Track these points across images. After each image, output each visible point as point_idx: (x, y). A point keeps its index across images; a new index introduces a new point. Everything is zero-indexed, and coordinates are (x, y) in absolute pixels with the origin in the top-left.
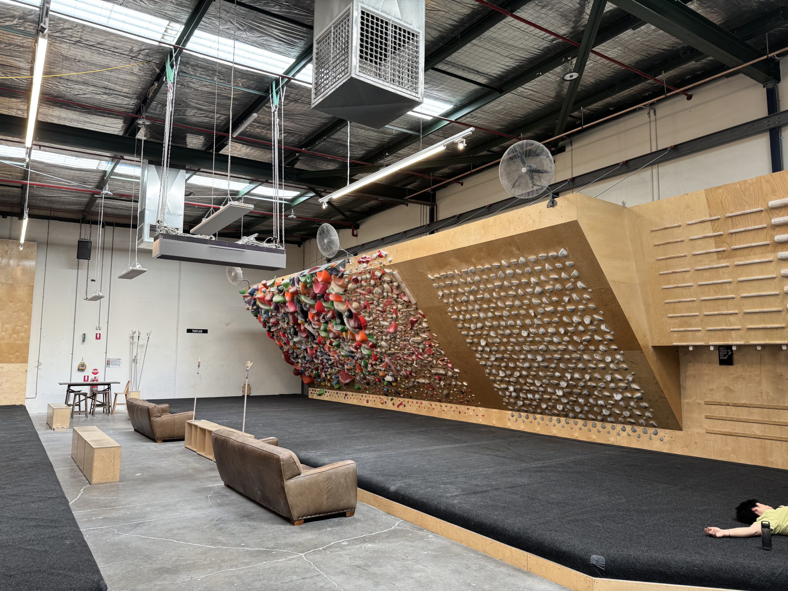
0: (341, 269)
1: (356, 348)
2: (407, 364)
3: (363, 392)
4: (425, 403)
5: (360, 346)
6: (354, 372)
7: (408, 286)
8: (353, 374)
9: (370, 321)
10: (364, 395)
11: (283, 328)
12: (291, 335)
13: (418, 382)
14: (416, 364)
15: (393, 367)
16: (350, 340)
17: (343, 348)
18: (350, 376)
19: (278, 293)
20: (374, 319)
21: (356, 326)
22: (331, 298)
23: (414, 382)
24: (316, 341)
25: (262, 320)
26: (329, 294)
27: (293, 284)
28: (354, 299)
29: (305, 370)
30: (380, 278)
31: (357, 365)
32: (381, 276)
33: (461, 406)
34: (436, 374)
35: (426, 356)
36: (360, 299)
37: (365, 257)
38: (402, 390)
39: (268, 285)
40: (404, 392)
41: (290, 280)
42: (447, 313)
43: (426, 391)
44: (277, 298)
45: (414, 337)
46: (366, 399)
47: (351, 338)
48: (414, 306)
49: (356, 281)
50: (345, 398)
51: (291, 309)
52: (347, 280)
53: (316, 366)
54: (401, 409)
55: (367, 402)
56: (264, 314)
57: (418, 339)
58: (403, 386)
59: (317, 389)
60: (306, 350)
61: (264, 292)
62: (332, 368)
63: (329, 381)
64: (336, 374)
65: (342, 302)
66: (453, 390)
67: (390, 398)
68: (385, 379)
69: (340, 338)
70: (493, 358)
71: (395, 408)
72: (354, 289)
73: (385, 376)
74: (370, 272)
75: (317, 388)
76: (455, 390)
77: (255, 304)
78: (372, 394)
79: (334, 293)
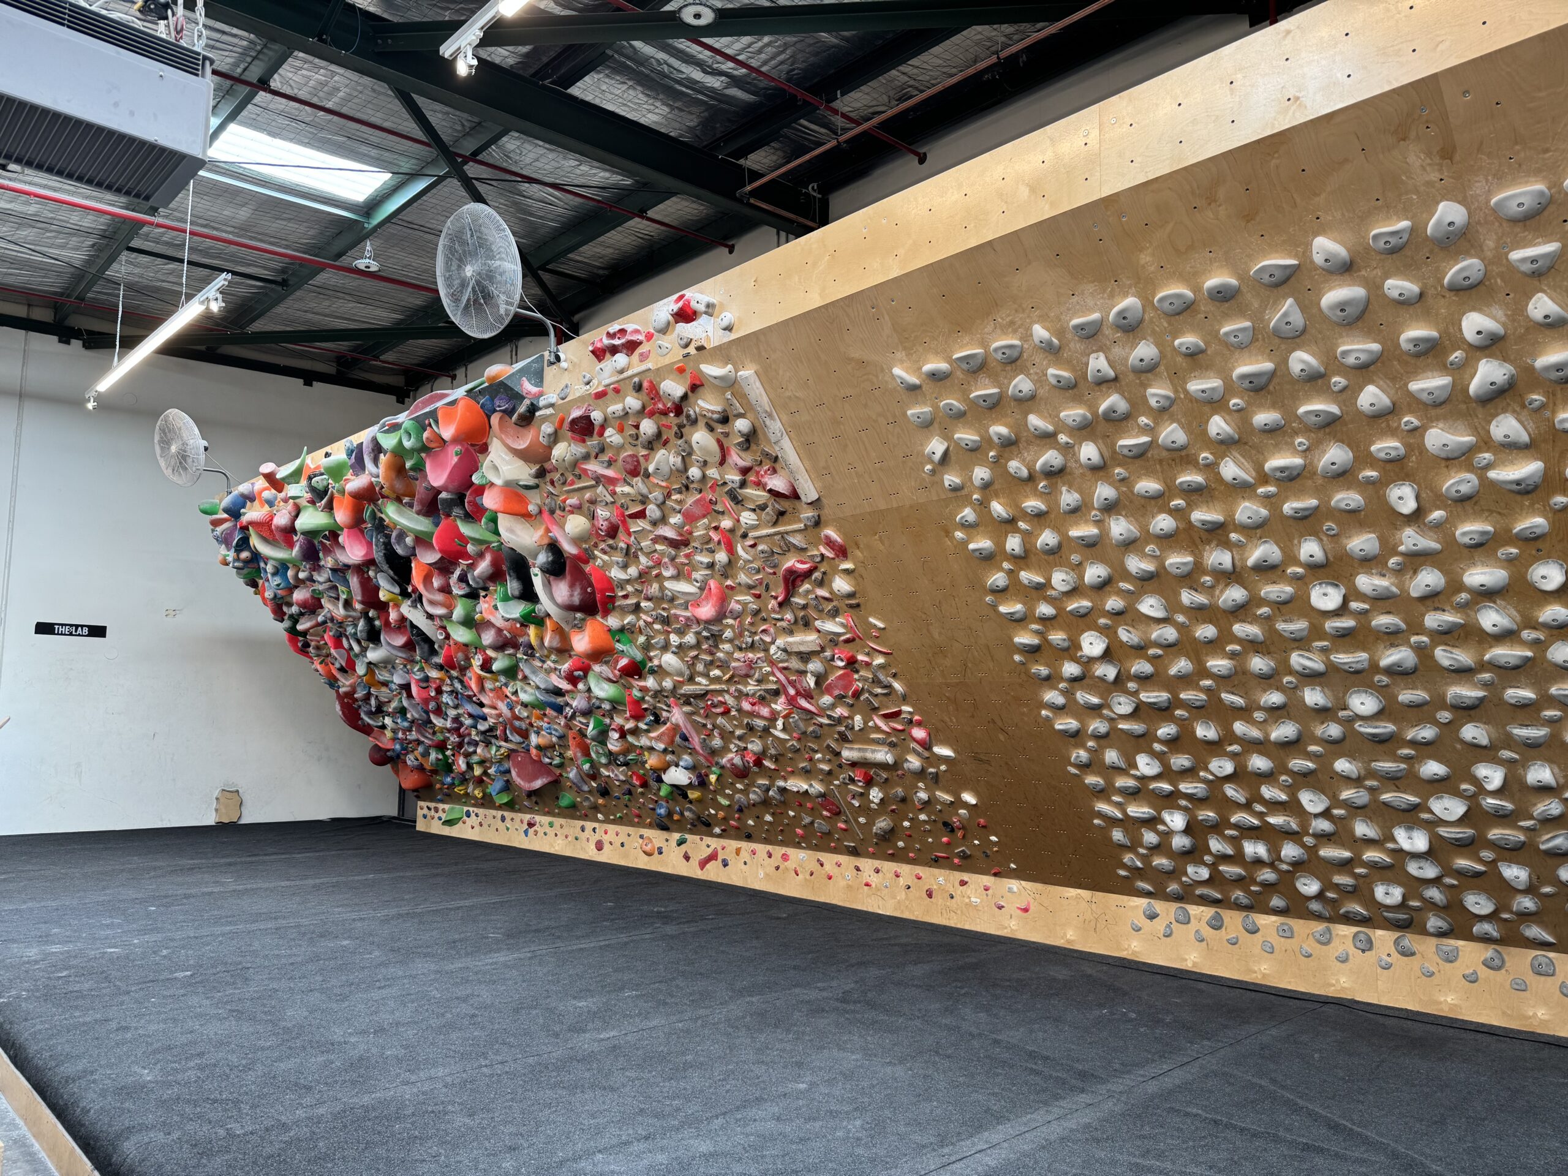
0: (528, 387)
1: (572, 679)
2: (751, 728)
3: (585, 817)
4: (799, 856)
5: (586, 670)
6: (561, 755)
7: (794, 430)
8: (557, 761)
9: (628, 581)
10: (589, 825)
11: (332, 619)
12: (359, 642)
13: (783, 791)
14: (784, 729)
15: (696, 741)
16: (551, 650)
17: (525, 678)
18: (545, 769)
19: (312, 502)
20: (641, 575)
21: (576, 600)
22: (489, 501)
23: (768, 790)
24: (439, 660)
25: (269, 594)
26: (480, 490)
27: (359, 465)
28: (573, 501)
29: (406, 750)
30: (678, 409)
31: (571, 734)
32: (685, 397)
33: (936, 871)
34: (854, 764)
35: (827, 700)
36: (593, 502)
37: (623, 331)
38: (721, 814)
39: (278, 476)
40: (724, 819)
41: (350, 453)
42: (948, 533)
43: (807, 820)
44: (311, 519)
45: (791, 633)
46: (595, 838)
47: (556, 643)
48: (808, 514)
49: (583, 428)
50: (526, 832)
51: (353, 552)
52: (547, 428)
53: (439, 737)
54: (713, 873)
55: (599, 846)
56: (274, 574)
57: (806, 640)
58: (725, 802)
59: (441, 806)
60: (406, 687)
61: (271, 503)
62: (488, 744)
63: (480, 781)
64: (500, 762)
65: (527, 516)
66: (911, 820)
67: (676, 836)
68: (665, 778)
69: (516, 646)
70: (1123, 705)
71: (690, 870)
72: (575, 464)
73: (665, 770)
74: (638, 388)
75: (442, 801)
76: (923, 817)
77: (244, 544)
78: (613, 822)
79: (498, 482)
